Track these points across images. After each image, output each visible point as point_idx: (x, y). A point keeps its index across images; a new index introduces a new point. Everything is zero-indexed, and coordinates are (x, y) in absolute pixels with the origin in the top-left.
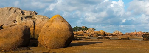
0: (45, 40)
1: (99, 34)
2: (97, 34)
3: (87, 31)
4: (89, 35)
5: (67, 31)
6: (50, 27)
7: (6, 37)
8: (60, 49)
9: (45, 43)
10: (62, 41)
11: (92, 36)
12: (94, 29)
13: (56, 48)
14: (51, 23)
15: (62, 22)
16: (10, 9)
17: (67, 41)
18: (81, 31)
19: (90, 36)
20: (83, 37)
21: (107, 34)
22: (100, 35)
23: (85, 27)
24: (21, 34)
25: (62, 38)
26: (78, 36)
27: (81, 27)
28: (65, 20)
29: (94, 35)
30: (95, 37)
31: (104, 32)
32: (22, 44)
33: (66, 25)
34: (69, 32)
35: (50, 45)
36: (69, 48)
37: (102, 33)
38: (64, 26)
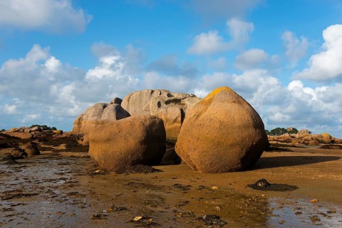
0: (189, 149)
1: (320, 139)
2: (317, 140)
3: (297, 136)
4: (301, 142)
5: (246, 127)
6: (200, 118)
7: (108, 140)
8: (229, 173)
9: (188, 156)
10: (234, 155)
11: (306, 143)
12: (310, 133)
13: (217, 172)
14: (204, 107)
15: (234, 104)
16: (152, 92)
17: (248, 153)
18: (287, 135)
19: (304, 143)
20: (290, 144)
21: (336, 140)
22: (322, 142)
23: (293, 129)
24: (139, 133)
25: (232, 145)
26: (280, 143)
27: (286, 128)
28: (240, 100)
29: (310, 142)
30: (312, 145)
31: (331, 137)
32: (142, 158)
33: (244, 112)
34: (252, 131)
35: (202, 163)
36: (253, 172)
37: (326, 139)
38: (237, 115)
